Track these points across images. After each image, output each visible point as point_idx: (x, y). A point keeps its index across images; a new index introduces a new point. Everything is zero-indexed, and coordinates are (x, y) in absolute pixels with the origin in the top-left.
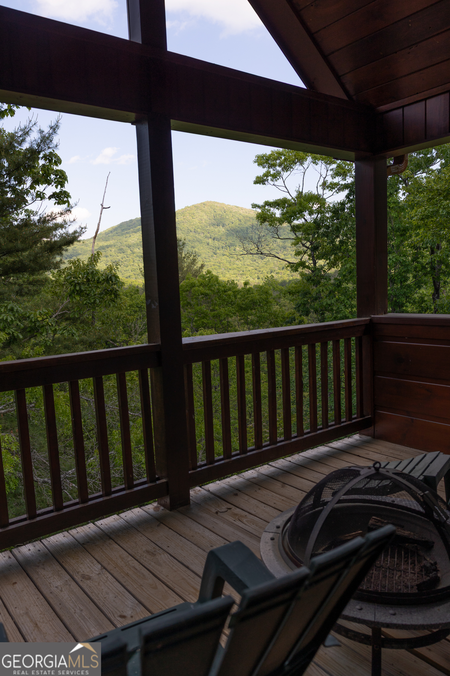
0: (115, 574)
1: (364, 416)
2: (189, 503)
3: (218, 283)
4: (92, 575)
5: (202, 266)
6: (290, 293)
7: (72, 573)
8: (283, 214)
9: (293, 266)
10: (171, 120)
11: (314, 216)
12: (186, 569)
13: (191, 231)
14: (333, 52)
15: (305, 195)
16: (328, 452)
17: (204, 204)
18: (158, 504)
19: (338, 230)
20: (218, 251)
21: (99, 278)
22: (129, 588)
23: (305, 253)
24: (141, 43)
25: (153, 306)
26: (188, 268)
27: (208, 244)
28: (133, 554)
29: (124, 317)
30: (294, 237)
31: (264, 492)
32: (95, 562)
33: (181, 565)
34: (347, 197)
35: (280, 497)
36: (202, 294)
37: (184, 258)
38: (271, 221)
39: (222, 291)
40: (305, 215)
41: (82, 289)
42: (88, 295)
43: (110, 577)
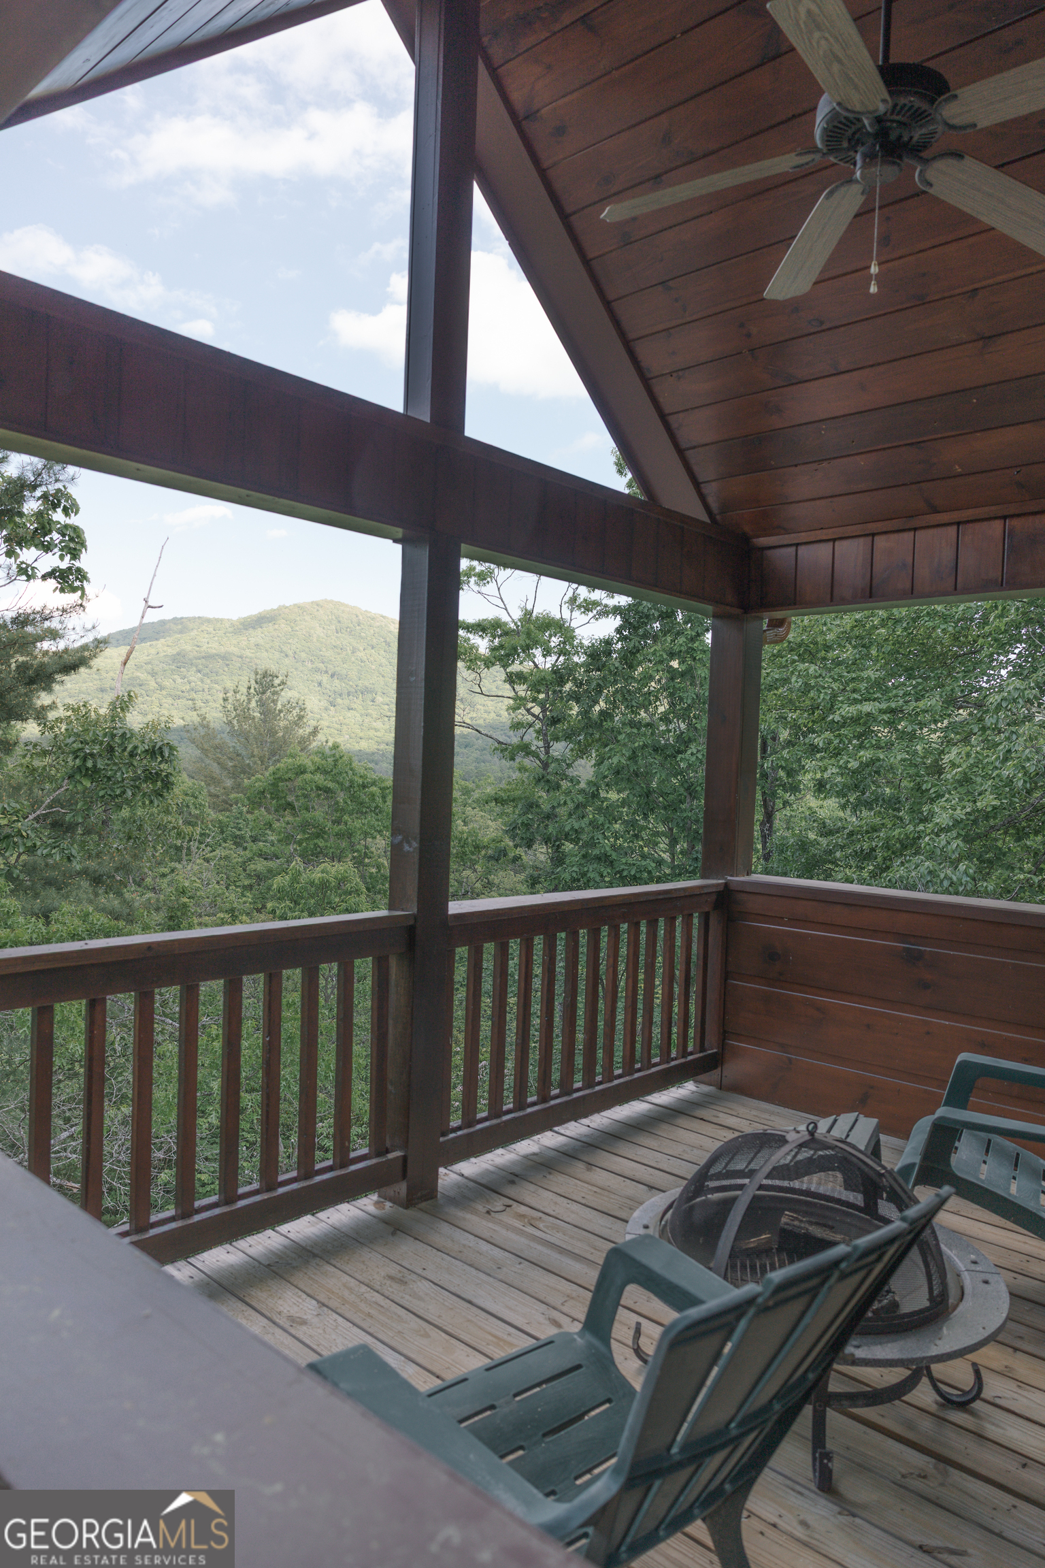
0: (348, 1315)
1: (705, 1051)
2: (436, 1197)
3: (351, 769)
4: (308, 1317)
5: (315, 732)
6: (496, 800)
7: (269, 1315)
8: (493, 649)
9: (506, 749)
10: (463, 545)
11: (551, 660)
12: (469, 1305)
13: (287, 656)
14: (694, 447)
15: (537, 618)
16: (650, 1111)
17: (317, 604)
18: (379, 1196)
19: (599, 690)
20: (339, 701)
21: (136, 747)
22: (380, 1336)
23: (530, 726)
24: (429, 421)
25: (407, 848)
26: (286, 733)
27: (320, 684)
28: (367, 1281)
29: (174, 828)
30: (512, 694)
31: (561, 1178)
32: (304, 1296)
33: (458, 1299)
34: (618, 631)
35: (590, 1187)
36: (318, 788)
37: (280, 711)
38: (471, 660)
39: (358, 786)
40: (535, 656)
41: (99, 766)
42: (109, 779)
43: (340, 1319)
